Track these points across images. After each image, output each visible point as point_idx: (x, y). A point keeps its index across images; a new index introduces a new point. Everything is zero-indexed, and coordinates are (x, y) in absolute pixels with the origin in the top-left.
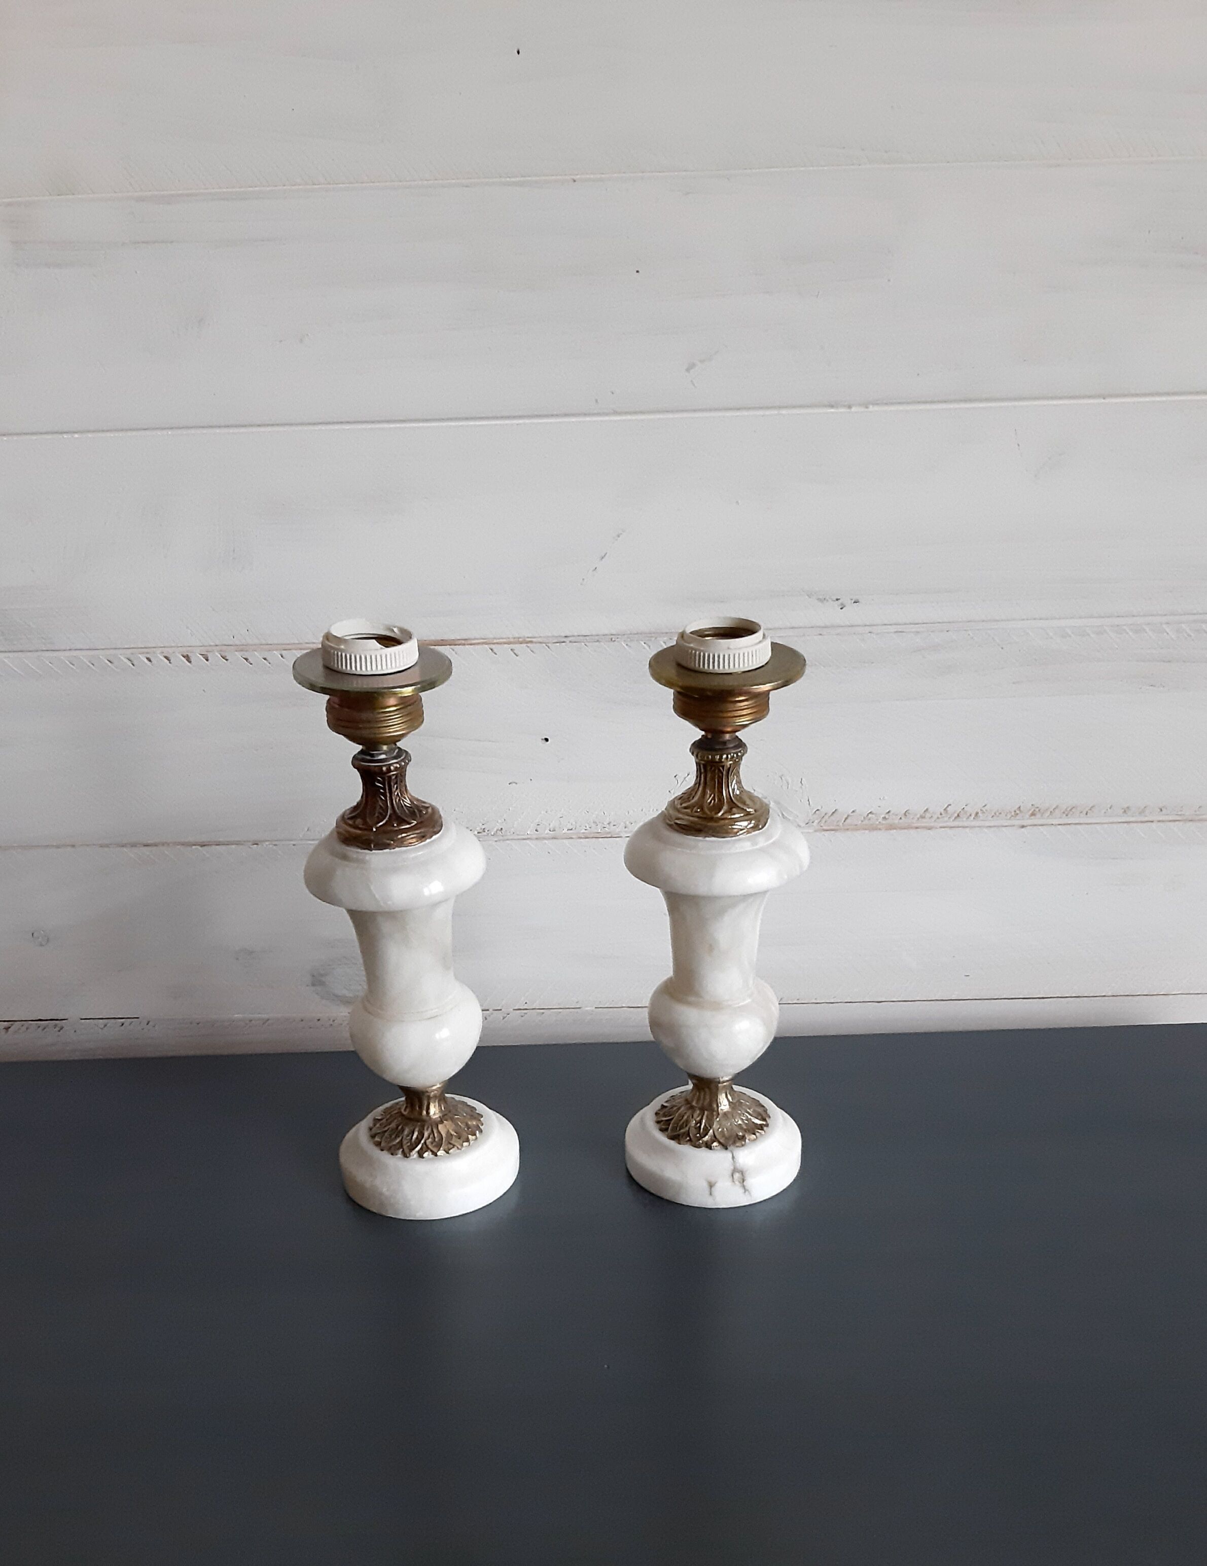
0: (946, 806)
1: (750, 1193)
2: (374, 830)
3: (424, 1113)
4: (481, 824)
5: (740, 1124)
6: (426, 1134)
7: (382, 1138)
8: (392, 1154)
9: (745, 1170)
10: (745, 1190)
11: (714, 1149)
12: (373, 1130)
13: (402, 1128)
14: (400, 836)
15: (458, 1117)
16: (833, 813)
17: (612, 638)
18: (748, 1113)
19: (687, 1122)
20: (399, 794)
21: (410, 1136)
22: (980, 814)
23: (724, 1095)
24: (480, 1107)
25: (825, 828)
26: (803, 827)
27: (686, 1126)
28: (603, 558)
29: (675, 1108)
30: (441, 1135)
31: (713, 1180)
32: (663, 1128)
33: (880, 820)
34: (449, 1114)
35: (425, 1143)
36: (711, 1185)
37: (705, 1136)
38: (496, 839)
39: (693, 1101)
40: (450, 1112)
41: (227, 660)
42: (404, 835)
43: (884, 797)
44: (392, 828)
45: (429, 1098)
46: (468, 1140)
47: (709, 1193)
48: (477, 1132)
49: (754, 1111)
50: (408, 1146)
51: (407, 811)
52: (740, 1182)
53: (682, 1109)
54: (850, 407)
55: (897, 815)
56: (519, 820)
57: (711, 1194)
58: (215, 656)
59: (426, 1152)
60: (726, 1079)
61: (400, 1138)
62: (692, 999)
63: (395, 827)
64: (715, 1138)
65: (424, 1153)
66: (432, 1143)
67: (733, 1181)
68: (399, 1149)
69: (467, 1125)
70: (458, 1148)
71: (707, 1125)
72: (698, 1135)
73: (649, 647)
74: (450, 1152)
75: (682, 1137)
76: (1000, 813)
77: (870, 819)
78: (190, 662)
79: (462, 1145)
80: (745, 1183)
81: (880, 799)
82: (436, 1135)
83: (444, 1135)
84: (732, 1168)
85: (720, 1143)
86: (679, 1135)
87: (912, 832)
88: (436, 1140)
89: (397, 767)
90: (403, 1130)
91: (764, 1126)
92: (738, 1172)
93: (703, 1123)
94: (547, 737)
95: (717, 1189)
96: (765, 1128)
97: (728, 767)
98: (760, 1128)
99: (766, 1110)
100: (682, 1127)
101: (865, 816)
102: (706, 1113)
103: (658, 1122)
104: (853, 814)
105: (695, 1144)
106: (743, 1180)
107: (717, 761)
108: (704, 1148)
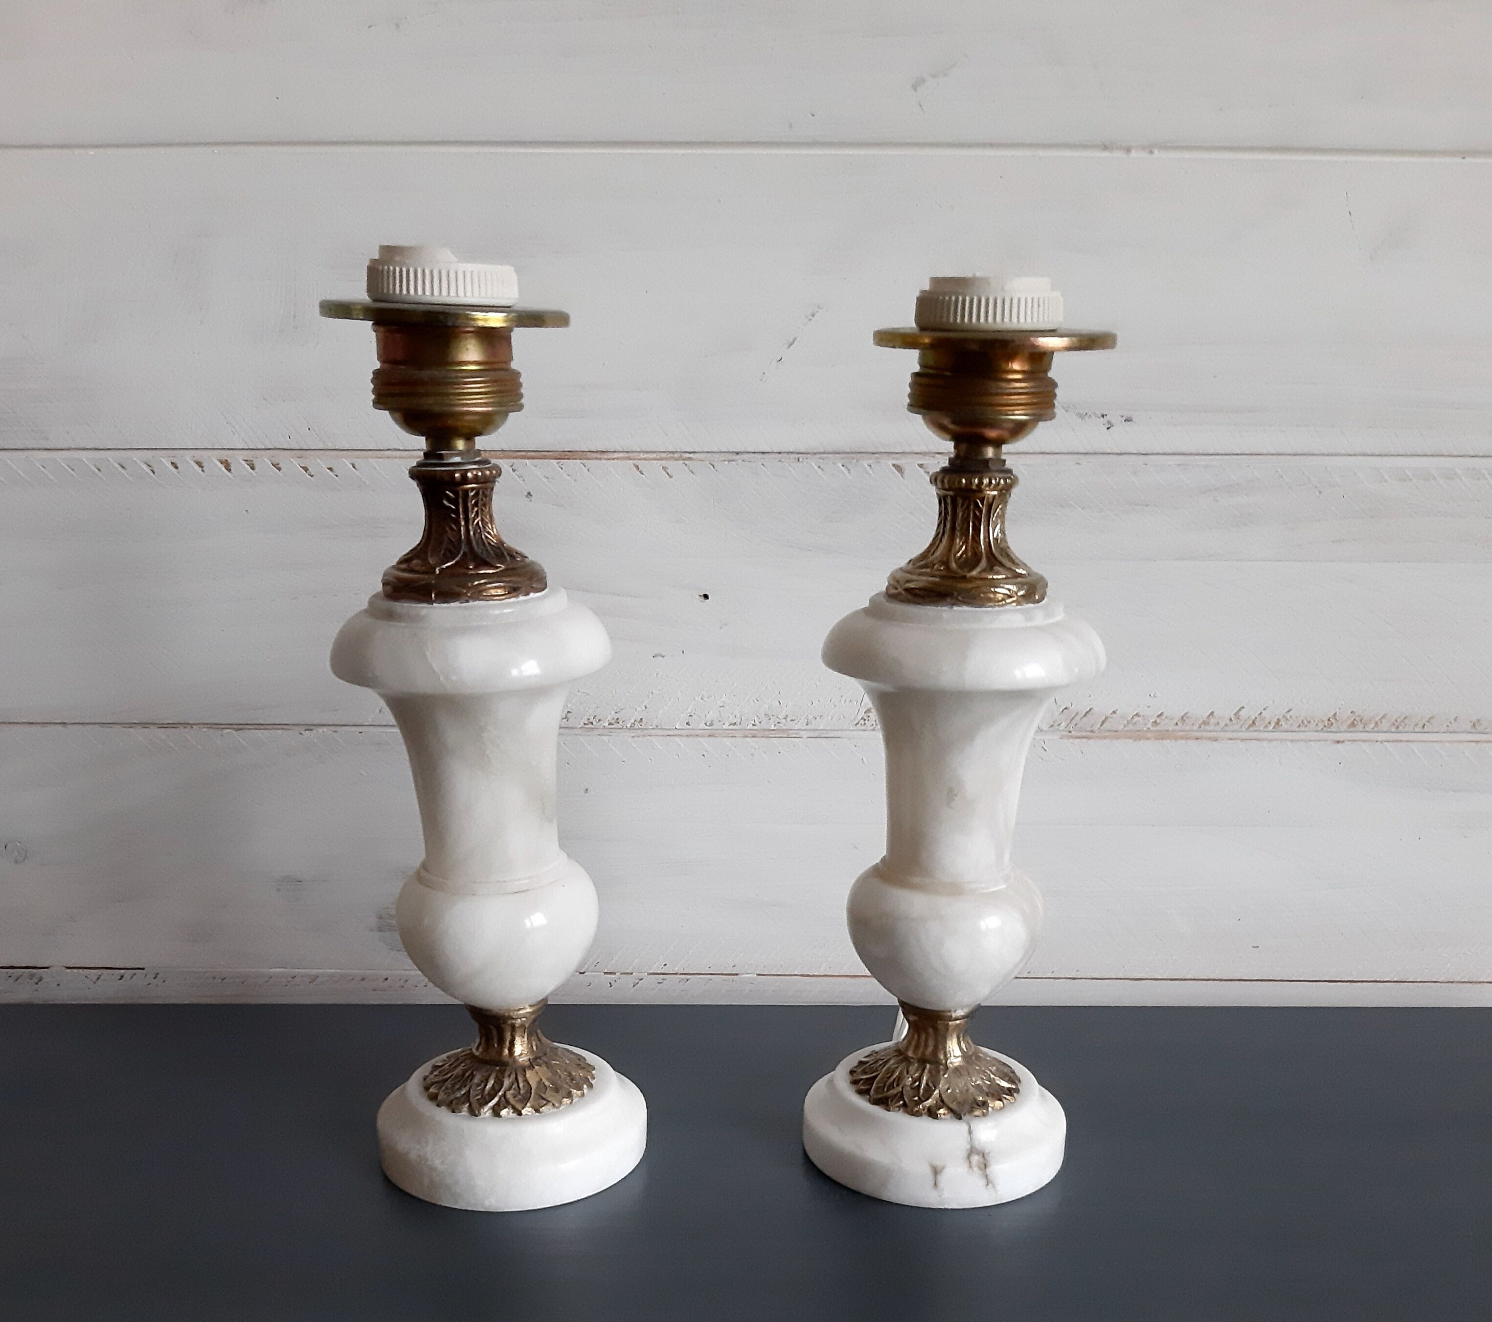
0: (1238, 709)
1: (994, 1187)
2: (437, 572)
3: (506, 1051)
4: (613, 712)
5: (978, 1085)
6: (507, 1083)
7: (440, 1088)
8: (453, 1112)
9: (987, 1151)
10: (988, 1182)
11: (941, 1119)
12: (428, 1079)
13: (472, 1073)
14: (476, 583)
15: (558, 1063)
16: (1087, 713)
17: (799, 454)
18: (991, 1071)
19: (899, 1079)
20: (480, 523)
21: (483, 1085)
22: (1282, 722)
23: (955, 1040)
24: (591, 1058)
25: (1075, 734)
26: (1046, 731)
27: (898, 1085)
28: (791, 345)
29: (881, 1062)
30: (530, 1085)
31: (938, 1163)
32: (862, 1089)
33: (1149, 725)
34: (544, 1058)
35: (504, 1095)
36: (936, 1171)
37: (928, 1099)
38: (633, 735)
39: (907, 1048)
40: (545, 1054)
41: (279, 469)
42: (482, 581)
43: (1155, 694)
44: (465, 571)
45: (513, 1027)
46: (569, 1095)
47: (932, 1183)
48: (585, 1086)
49: (997, 1069)
50: (478, 1099)
51: (492, 552)
52: (980, 1169)
53: (892, 1062)
55: (1172, 719)
56: (666, 707)
57: (936, 1185)
58: (264, 462)
59: (505, 1108)
60: (960, 1013)
61: (467, 1088)
62: (916, 880)
63: (471, 569)
64: (942, 1103)
65: (502, 1110)
66: (515, 1097)
67: (970, 1167)
68: (464, 1103)
69: (570, 1074)
70: (553, 1105)
71: (931, 1085)
72: (916, 1098)
73: (849, 470)
74: (541, 1110)
75: (892, 1101)
76: (1309, 722)
77: (1135, 723)
78: (229, 470)
79: (561, 1103)
80: (988, 1171)
81: (1150, 695)
82: (521, 1085)
83: (534, 1086)
84: (969, 1147)
85: (951, 1110)
86: (887, 1098)
87: (1191, 743)
88: (522, 1092)
89: (476, 475)
90: (472, 1076)
91: (1013, 1092)
92: (978, 1154)
93: (924, 1082)
94: (707, 593)
95: (943, 1179)
96: (1015, 1095)
97: (991, 500)
98: (1010, 1092)
99: (1013, 1072)
100: (891, 1086)
101: (1129, 719)
102: (928, 1066)
103: (855, 1082)
104: (1114, 715)
105: (912, 1111)
106: (986, 1166)
107: (974, 487)
108: (924, 1117)
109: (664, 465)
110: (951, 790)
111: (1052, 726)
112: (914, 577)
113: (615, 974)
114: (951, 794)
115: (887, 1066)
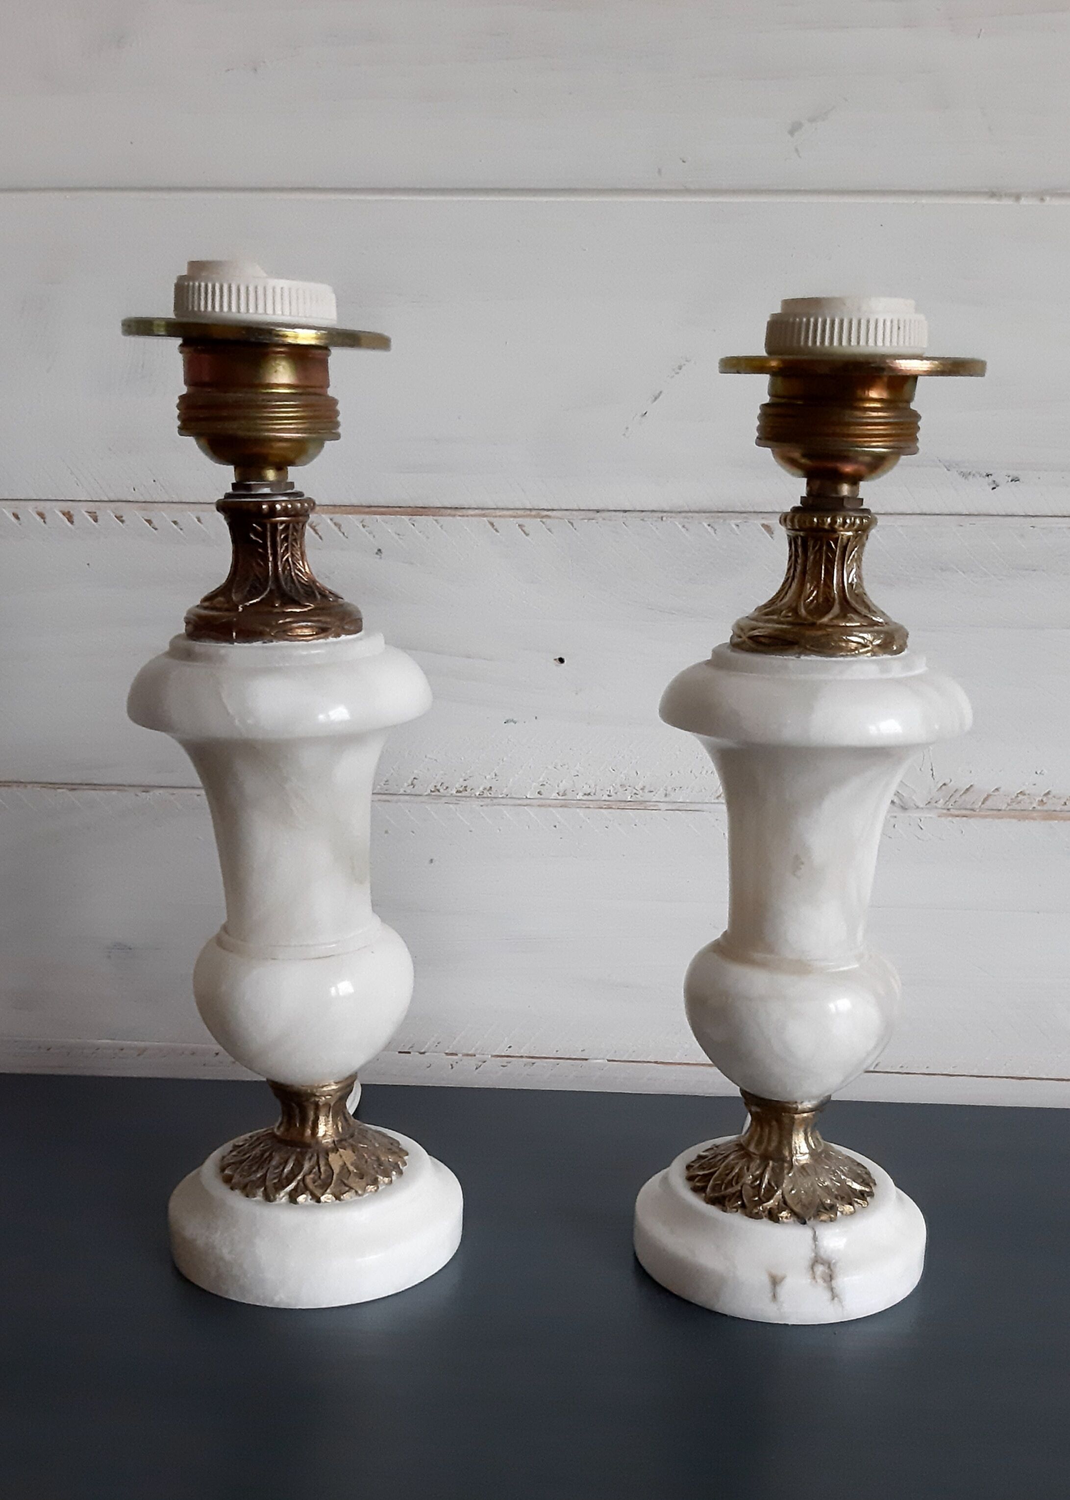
1: (840, 1301)
2: (240, 609)
3: (309, 1132)
4: (461, 780)
5: (827, 1186)
6: (307, 1166)
7: (235, 1171)
8: (247, 1196)
9: (834, 1261)
10: (834, 1295)
11: (784, 1223)
12: (225, 1159)
13: (271, 1154)
14: (282, 621)
15: (365, 1146)
16: (967, 790)
17: (661, 513)
18: (842, 1171)
19: (739, 1176)
20: (290, 559)
21: (281, 1168)
23: (801, 1136)
24: (405, 1141)
25: (953, 811)
26: (922, 808)
27: (737, 1183)
28: (656, 398)
29: (720, 1157)
30: (332, 1171)
31: (778, 1273)
32: (699, 1187)
33: (1036, 804)
34: (350, 1141)
35: (303, 1179)
36: (775, 1282)
37: (768, 1200)
38: (482, 803)
39: (749, 1143)
40: (352, 1136)
41: (122, 521)
42: (288, 620)
43: (1042, 771)
44: (270, 609)
45: (317, 1106)
46: (375, 1182)
47: (770, 1295)
48: (394, 1173)
49: (850, 1170)
50: (275, 1184)
51: (301, 591)
52: (825, 1281)
53: (732, 1157)
54: (1018, 197)
55: (1060, 798)
56: (516, 775)
57: (774, 1297)
58: (107, 514)
59: (302, 1194)
60: (808, 1105)
61: (264, 1171)
62: (757, 956)
63: (277, 607)
64: (784, 1204)
65: (298, 1196)
66: (314, 1182)
67: (814, 1278)
68: (259, 1187)
69: (378, 1159)
70: (356, 1192)
71: (773, 1184)
72: (757, 1199)
73: (715, 530)
74: (342, 1197)
75: (729, 1201)
77: (1020, 802)
78: (72, 522)
79: (364, 1190)
80: (833, 1282)
81: (1036, 773)
82: (322, 1169)
83: (336, 1170)
84: (813, 1255)
85: (793, 1213)
86: (724, 1197)
88: (323, 1177)
89: (286, 507)
90: (271, 1157)
91: (865, 1195)
92: (822, 1264)
93: (766, 1181)
94: (563, 657)
95: (784, 1291)
96: (868, 1199)
97: (845, 541)
98: (862, 1195)
99: (868, 1173)
100: (730, 1184)
101: (1013, 797)
102: (771, 1163)
103: (690, 1179)
104: (996, 793)
105: (751, 1213)
106: (831, 1277)
107: (826, 527)
108: (765, 1219)
109: (520, 523)
110: (797, 857)
111: (929, 802)
112: (761, 624)
113: (456, 1055)
114: (797, 863)
115: (727, 1161)
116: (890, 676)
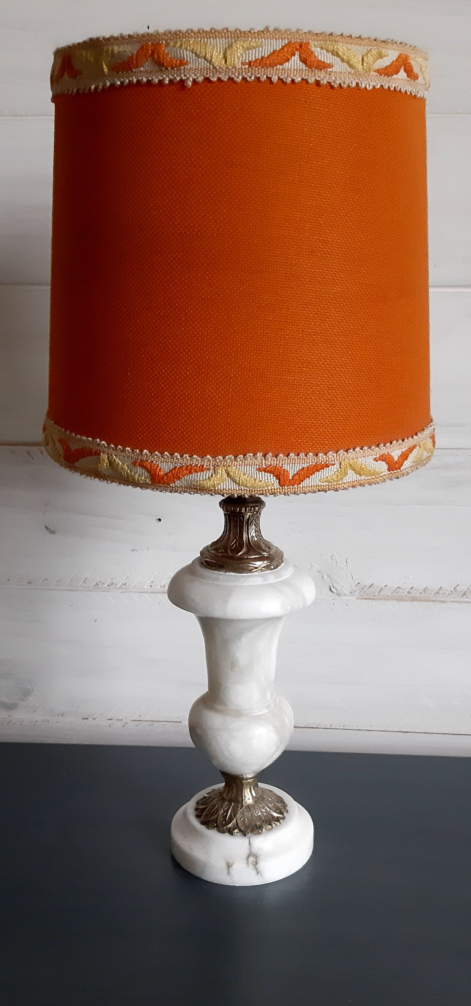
1: (261, 875)
4: (110, 579)
5: (260, 815)
9: (259, 854)
10: (257, 872)
11: (235, 835)
18: (268, 806)
19: (217, 810)
23: (248, 790)
27: (216, 814)
29: (211, 800)
31: (231, 862)
32: (199, 815)
36: (229, 866)
37: (229, 824)
39: (223, 794)
47: (227, 872)
49: (273, 805)
52: (253, 865)
53: (216, 799)
56: (138, 577)
57: (229, 873)
60: (251, 776)
64: (237, 826)
67: (248, 864)
71: (232, 815)
72: (224, 822)
75: (212, 823)
80: (258, 866)
84: (248, 852)
85: (240, 830)
86: (209, 822)
91: (280, 819)
92: (254, 857)
93: (229, 813)
94: (160, 518)
95: (234, 869)
96: (281, 821)
98: (278, 819)
99: (285, 806)
100: (212, 815)
102: (233, 804)
103: (196, 809)
105: (221, 830)
106: (256, 863)
108: (227, 833)
114: (232, 664)
116: (268, 582)
